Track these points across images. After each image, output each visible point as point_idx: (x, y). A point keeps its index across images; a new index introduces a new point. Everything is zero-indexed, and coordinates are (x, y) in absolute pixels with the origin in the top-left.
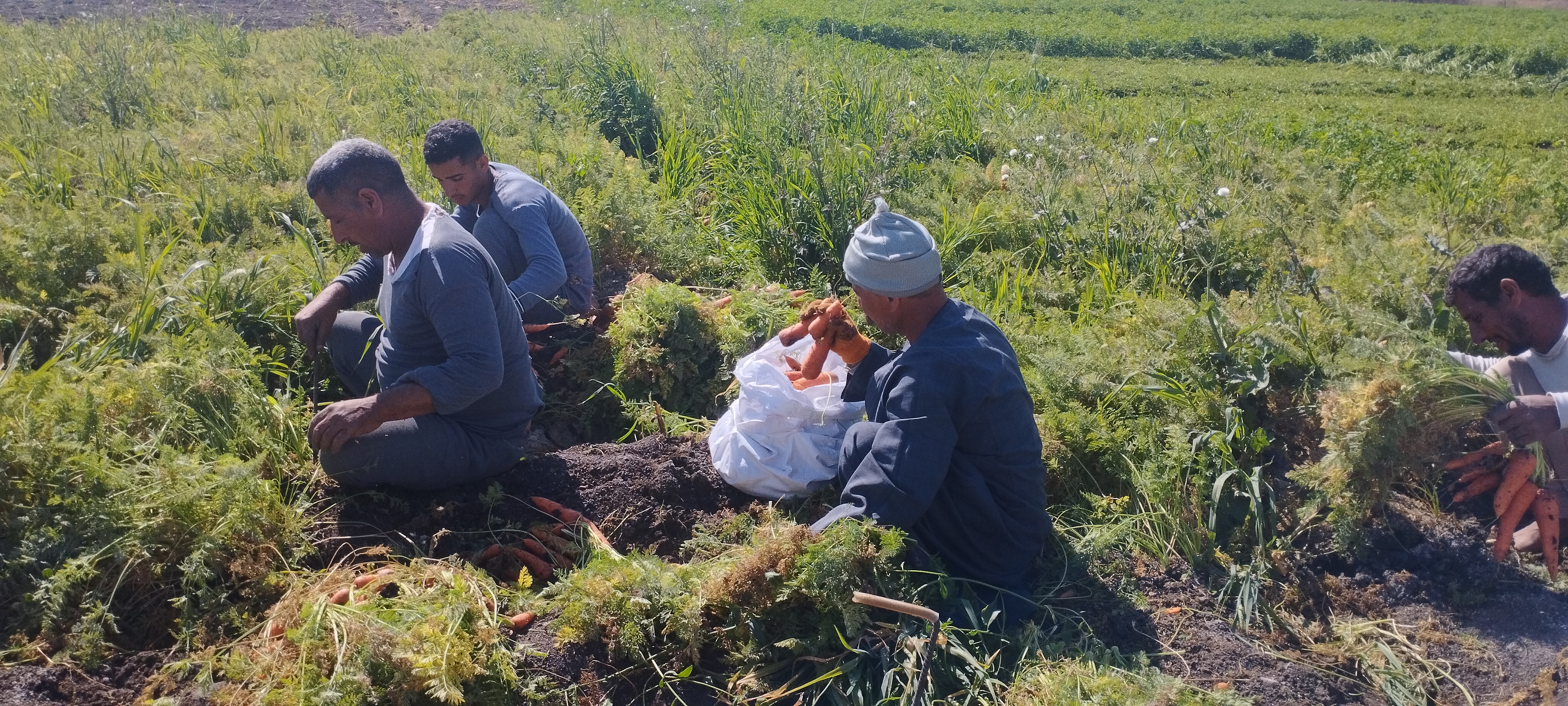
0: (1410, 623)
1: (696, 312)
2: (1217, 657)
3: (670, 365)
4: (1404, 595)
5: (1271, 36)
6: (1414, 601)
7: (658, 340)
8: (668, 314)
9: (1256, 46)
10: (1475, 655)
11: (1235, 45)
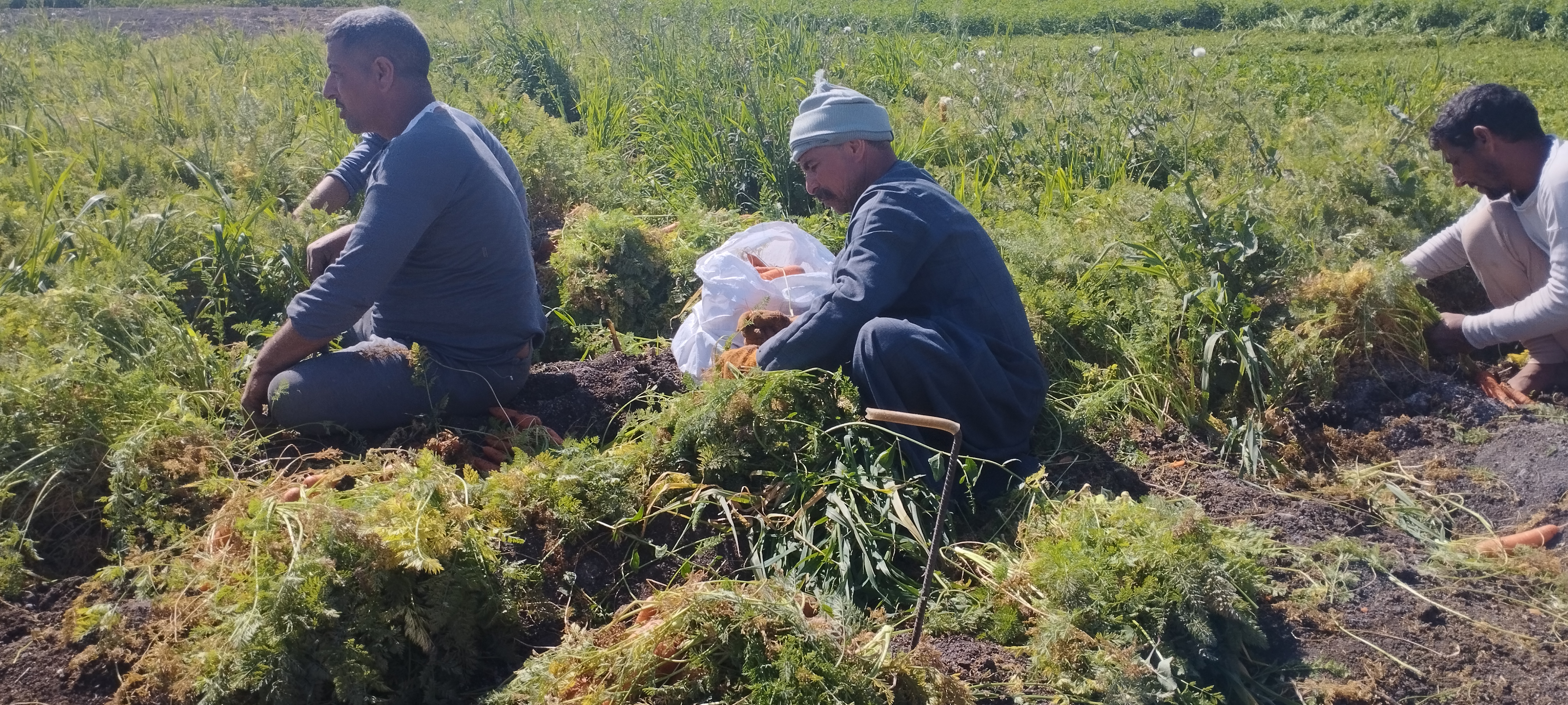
0: (1415, 463)
1: (642, 237)
2: (1230, 498)
3: (619, 291)
4: (1406, 440)
5: (1178, 7)
6: (1416, 444)
7: (606, 266)
8: (613, 239)
9: (1164, 17)
10: (1486, 485)
11: (1144, 17)
